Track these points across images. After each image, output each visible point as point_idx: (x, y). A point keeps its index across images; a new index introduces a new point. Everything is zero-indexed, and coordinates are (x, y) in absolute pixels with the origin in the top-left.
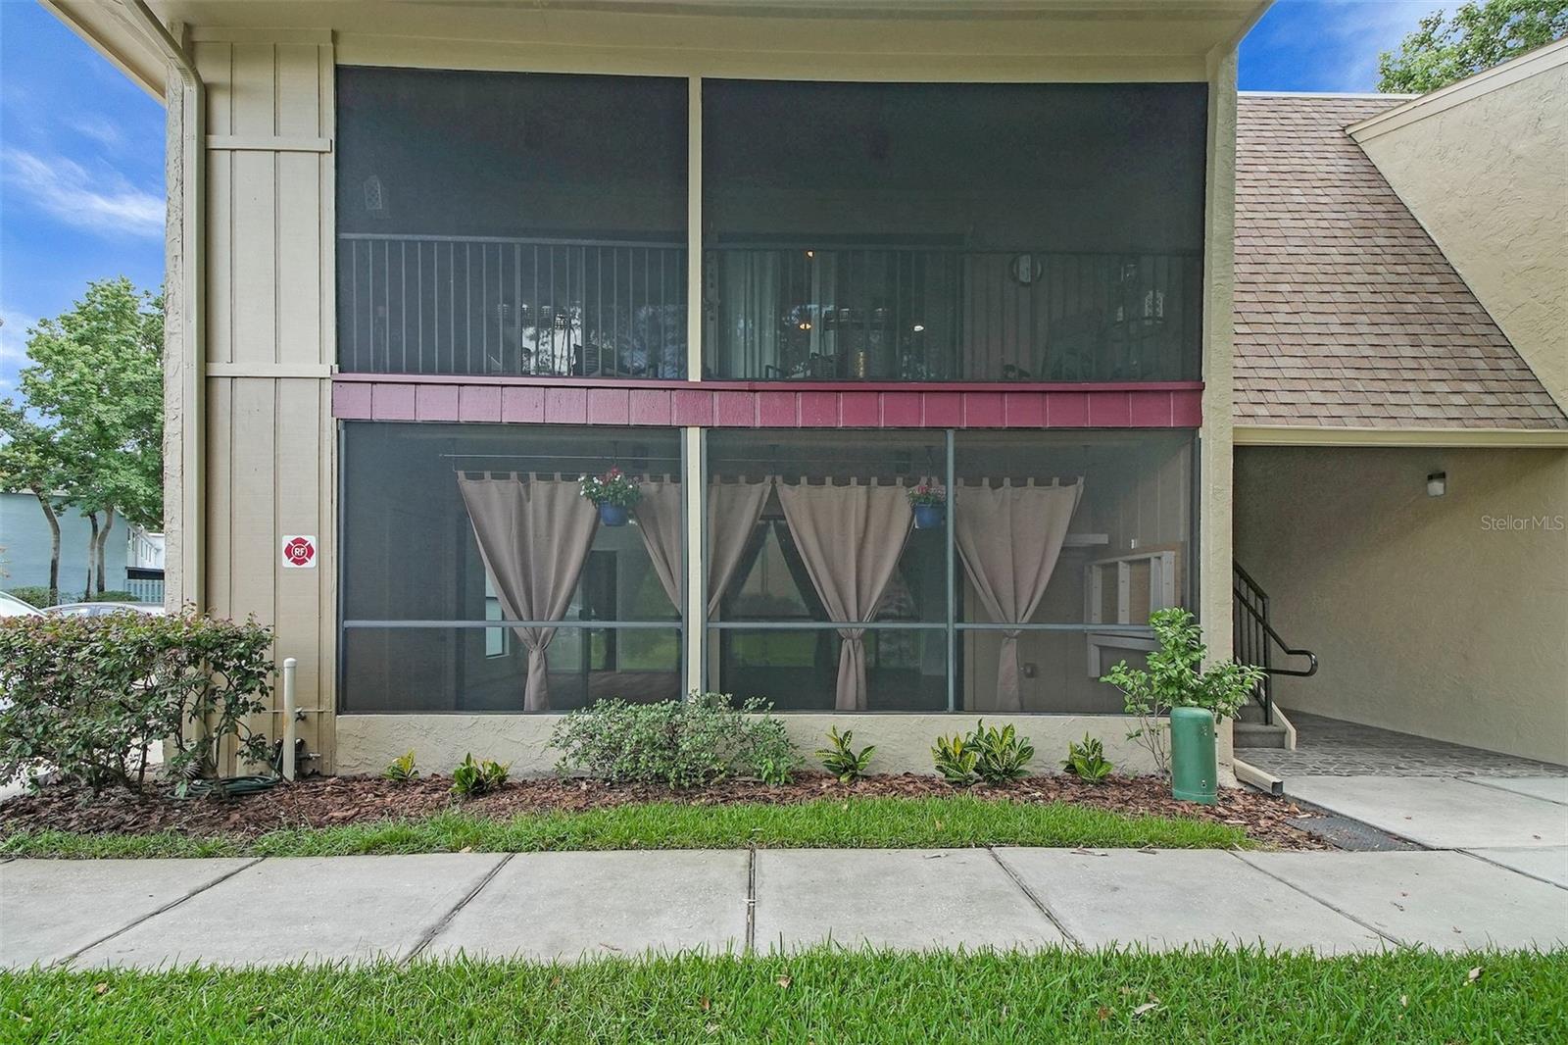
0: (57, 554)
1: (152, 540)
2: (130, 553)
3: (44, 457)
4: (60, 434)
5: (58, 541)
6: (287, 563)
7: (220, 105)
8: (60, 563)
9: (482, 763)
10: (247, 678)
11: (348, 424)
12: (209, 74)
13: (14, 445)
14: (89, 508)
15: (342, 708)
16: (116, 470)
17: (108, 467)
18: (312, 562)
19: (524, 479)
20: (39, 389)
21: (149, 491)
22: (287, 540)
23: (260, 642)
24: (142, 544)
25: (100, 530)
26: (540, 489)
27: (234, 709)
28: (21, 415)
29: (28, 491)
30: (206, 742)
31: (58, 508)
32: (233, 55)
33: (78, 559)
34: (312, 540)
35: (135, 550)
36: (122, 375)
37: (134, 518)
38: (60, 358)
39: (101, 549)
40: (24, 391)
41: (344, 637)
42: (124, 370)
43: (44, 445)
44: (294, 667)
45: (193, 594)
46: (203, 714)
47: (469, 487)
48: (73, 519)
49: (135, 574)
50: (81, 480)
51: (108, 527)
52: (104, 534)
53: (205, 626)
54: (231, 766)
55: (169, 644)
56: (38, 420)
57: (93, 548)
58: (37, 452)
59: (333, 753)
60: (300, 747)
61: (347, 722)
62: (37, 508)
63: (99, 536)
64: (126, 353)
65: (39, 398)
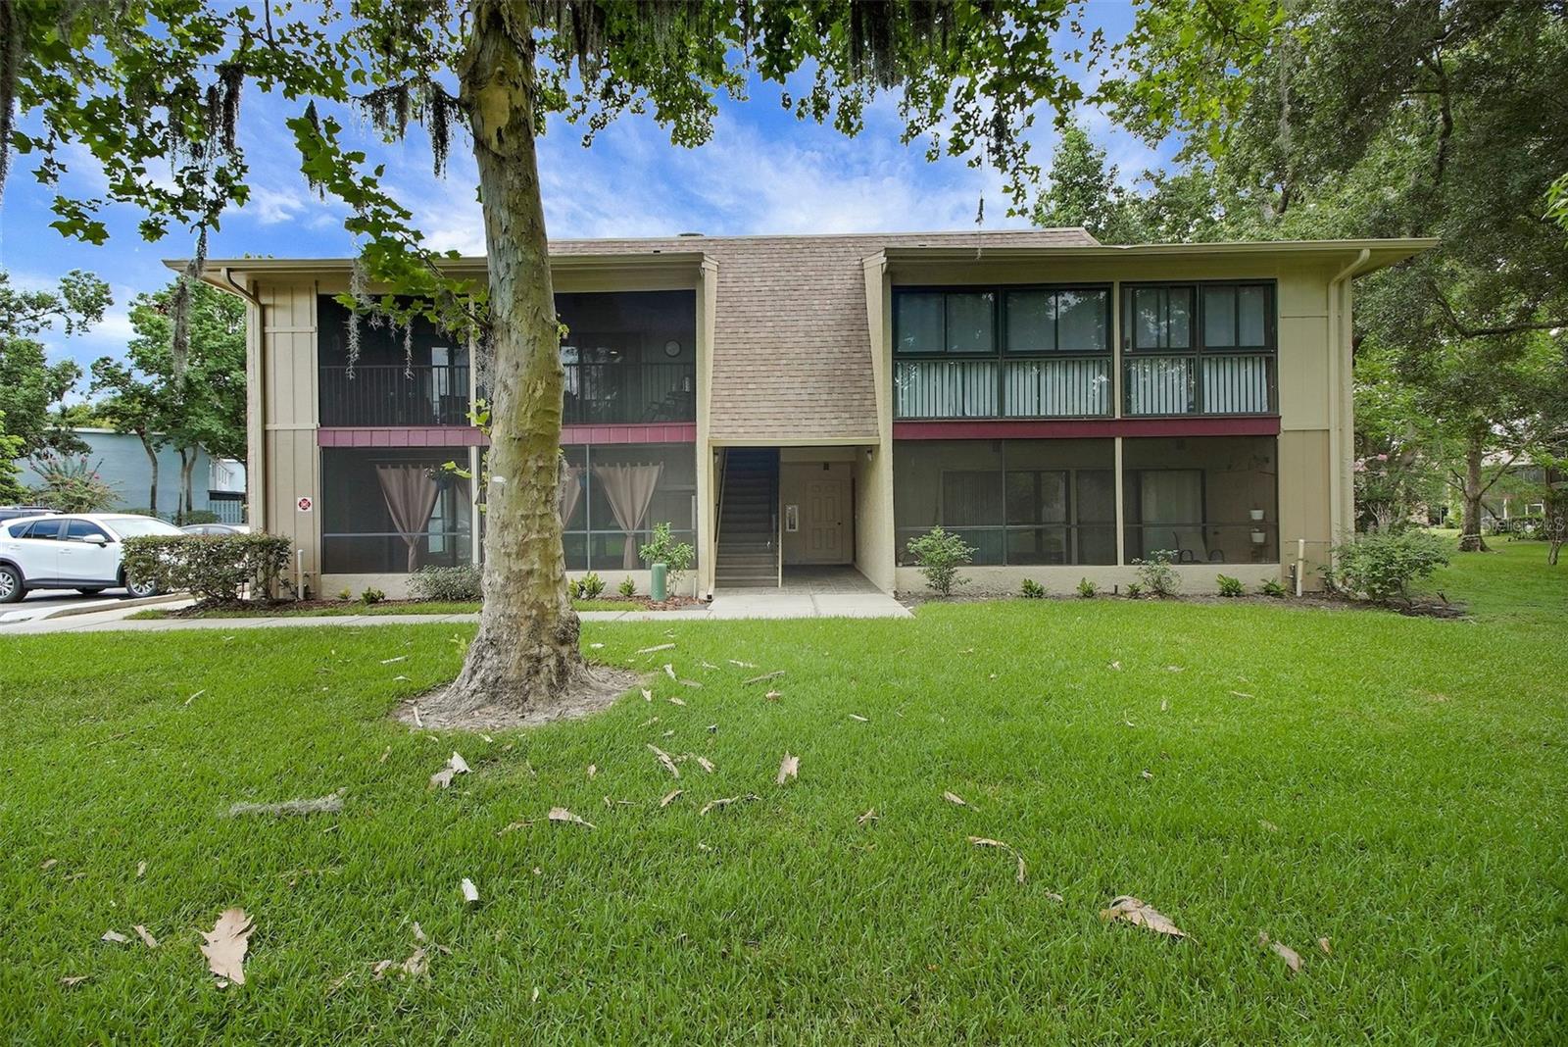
0: (155, 482)
1: (228, 466)
2: (211, 479)
3: (146, 407)
4: (158, 387)
5: (156, 471)
6: (300, 509)
7: (270, 312)
8: (158, 489)
9: (374, 591)
10: (281, 558)
11: (324, 448)
12: (264, 300)
13: (122, 398)
14: (181, 446)
15: (324, 571)
16: (201, 417)
17: (195, 414)
18: (310, 509)
19: (406, 468)
20: (143, 357)
21: (226, 432)
22: (299, 500)
23: (286, 543)
24: (220, 469)
25: (188, 461)
26: (413, 472)
27: (277, 567)
28: (129, 375)
29: (134, 432)
30: (266, 580)
31: (157, 445)
32: (274, 292)
33: (172, 486)
34: (310, 500)
35: (214, 475)
36: (205, 342)
37: (214, 453)
38: (158, 332)
39: (189, 477)
40: (131, 357)
41: (324, 540)
42: (205, 338)
43: (148, 399)
44: (302, 554)
45: (261, 524)
46: (265, 569)
47: (382, 472)
48: (168, 455)
49: (216, 496)
50: (174, 424)
51: (194, 459)
52: (191, 465)
53: (265, 536)
54: (278, 594)
55: (253, 543)
56: (141, 378)
57: (183, 476)
58: (140, 402)
59: (320, 591)
60: (306, 588)
61: (326, 577)
62: (139, 445)
63: (187, 467)
64: (207, 324)
65: (143, 364)
